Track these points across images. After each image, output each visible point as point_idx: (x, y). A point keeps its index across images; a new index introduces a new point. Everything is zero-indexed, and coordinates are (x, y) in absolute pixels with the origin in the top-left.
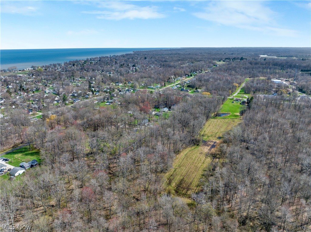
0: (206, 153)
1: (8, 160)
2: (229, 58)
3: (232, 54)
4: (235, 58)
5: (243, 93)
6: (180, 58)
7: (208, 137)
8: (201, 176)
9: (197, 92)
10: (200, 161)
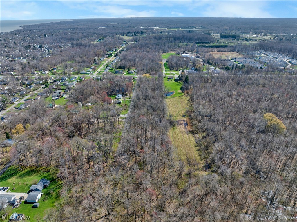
0: (185, 131)
1: (7, 188)
2: (131, 32)
3: (128, 27)
4: (136, 32)
5: (169, 69)
6: (84, 34)
7: (175, 117)
8: (197, 151)
9: (132, 73)
10: (186, 139)
